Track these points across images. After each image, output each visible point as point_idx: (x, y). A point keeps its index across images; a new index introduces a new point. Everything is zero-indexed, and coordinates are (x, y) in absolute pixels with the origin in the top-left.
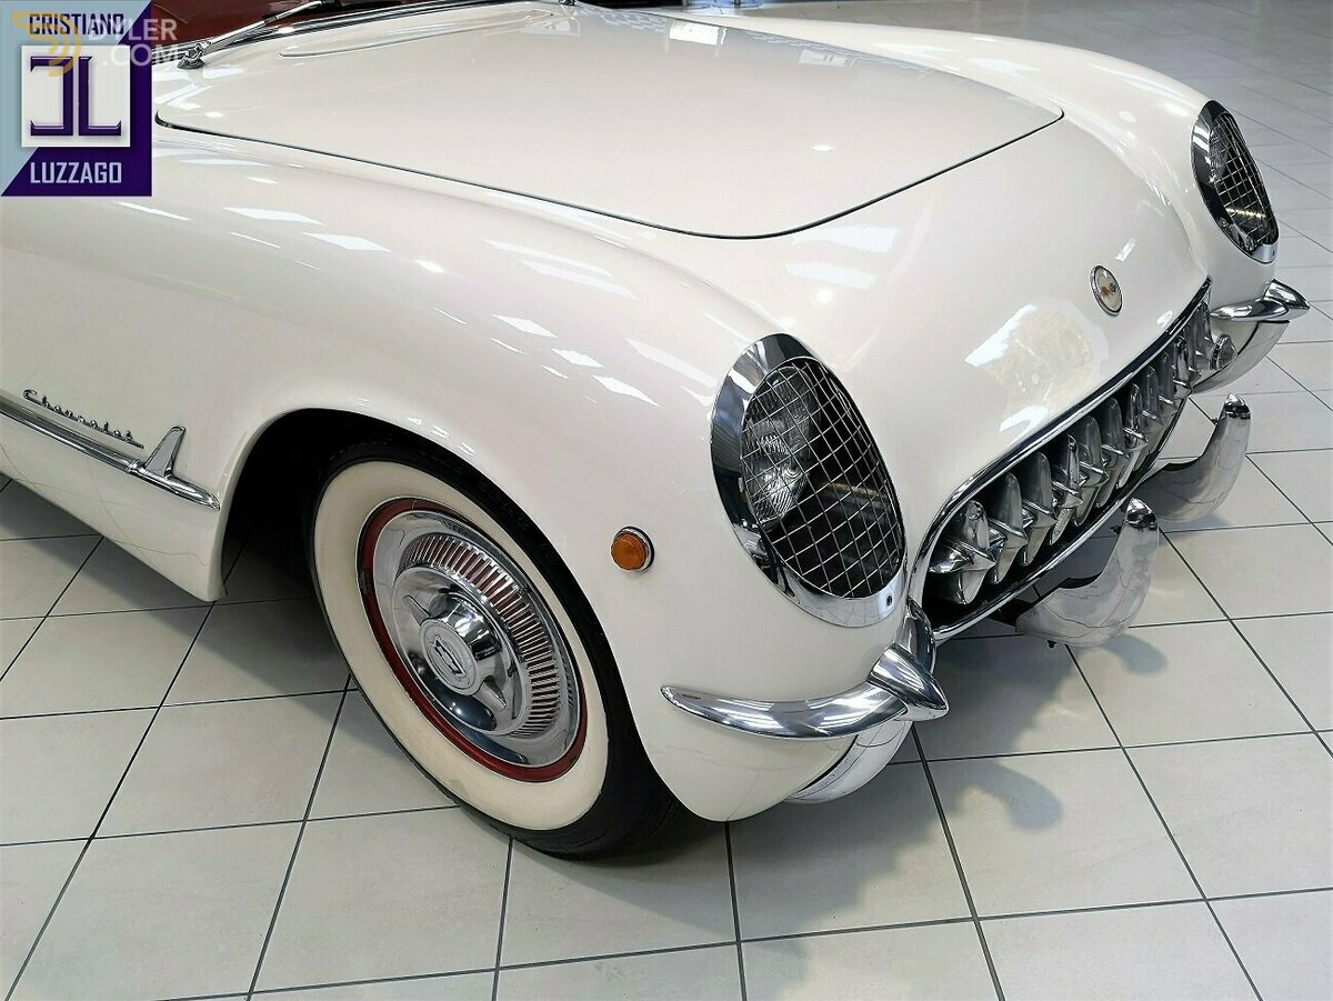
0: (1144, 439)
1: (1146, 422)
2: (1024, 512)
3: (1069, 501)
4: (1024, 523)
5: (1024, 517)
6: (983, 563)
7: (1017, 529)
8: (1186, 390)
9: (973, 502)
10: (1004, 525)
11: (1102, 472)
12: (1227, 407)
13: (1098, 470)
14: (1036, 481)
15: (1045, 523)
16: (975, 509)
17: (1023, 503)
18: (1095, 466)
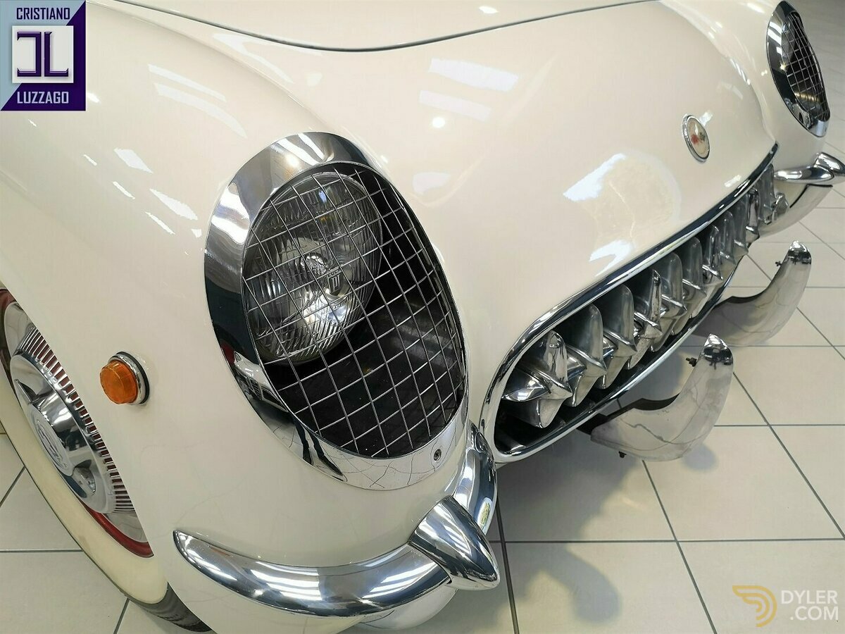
0: (719, 277)
1: (721, 262)
2: (605, 341)
3: (649, 332)
4: (605, 351)
5: (604, 345)
6: (559, 393)
7: (597, 360)
8: (754, 235)
9: (554, 332)
10: (583, 354)
11: (680, 305)
12: (790, 253)
13: (677, 304)
14: (620, 312)
15: (624, 352)
16: (555, 340)
17: (604, 332)
18: (674, 299)
